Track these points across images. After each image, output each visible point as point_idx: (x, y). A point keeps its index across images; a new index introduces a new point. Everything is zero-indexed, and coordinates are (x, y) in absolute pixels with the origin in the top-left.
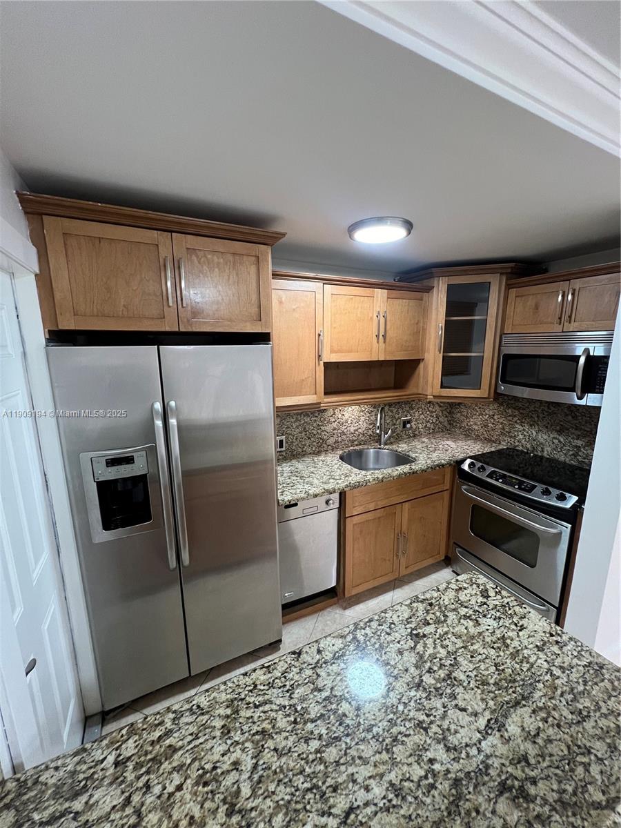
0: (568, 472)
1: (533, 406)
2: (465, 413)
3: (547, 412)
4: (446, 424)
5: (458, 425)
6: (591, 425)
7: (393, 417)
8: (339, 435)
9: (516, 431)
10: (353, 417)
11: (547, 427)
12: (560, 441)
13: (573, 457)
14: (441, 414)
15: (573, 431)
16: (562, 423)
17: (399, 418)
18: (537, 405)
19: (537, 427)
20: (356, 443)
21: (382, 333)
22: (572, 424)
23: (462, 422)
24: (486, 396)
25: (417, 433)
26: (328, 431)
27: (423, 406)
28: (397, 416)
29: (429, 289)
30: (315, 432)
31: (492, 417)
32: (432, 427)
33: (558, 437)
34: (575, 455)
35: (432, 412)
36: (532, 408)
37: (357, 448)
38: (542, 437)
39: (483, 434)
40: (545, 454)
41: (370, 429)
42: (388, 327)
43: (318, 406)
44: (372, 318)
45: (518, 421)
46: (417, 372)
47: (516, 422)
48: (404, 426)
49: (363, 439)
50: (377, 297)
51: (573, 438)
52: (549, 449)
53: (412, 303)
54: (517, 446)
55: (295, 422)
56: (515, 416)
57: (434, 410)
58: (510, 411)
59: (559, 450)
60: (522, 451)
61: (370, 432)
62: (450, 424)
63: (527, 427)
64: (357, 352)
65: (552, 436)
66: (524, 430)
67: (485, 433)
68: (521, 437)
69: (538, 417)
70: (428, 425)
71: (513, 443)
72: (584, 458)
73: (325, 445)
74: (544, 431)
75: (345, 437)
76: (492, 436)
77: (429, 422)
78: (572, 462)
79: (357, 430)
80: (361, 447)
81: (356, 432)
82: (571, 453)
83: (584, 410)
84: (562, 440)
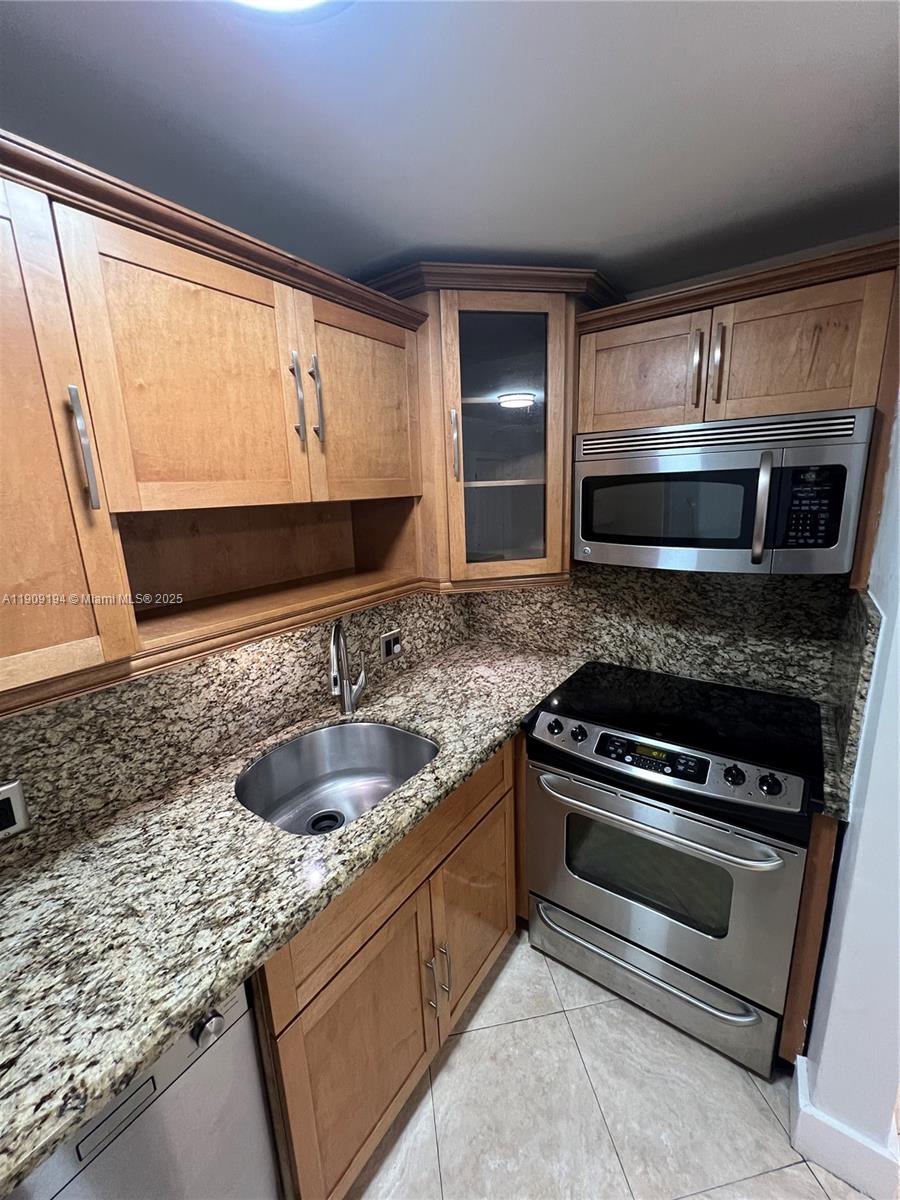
0: (698, 696)
1: (624, 580)
2: (496, 603)
3: (650, 588)
4: (462, 628)
5: (485, 626)
6: (733, 605)
7: (362, 637)
8: (230, 717)
9: (595, 629)
10: (263, 659)
11: (653, 617)
12: (678, 641)
13: (704, 667)
14: (451, 611)
15: (702, 619)
16: (679, 607)
17: (375, 637)
18: (632, 576)
19: (634, 618)
20: (281, 721)
21: (312, 422)
22: (698, 607)
23: (491, 620)
24: (557, 570)
25: (414, 658)
26: (192, 717)
27: (420, 601)
28: (371, 633)
29: (415, 321)
30: (144, 733)
31: (548, 606)
32: (440, 638)
33: (674, 632)
34: (708, 663)
35: (437, 610)
36: (621, 583)
37: (283, 736)
38: (648, 636)
39: (536, 641)
40: (654, 666)
41: (313, 678)
42: (328, 410)
43: (122, 669)
44: (275, 374)
45: (598, 610)
46: (408, 528)
47: (594, 611)
48: (389, 652)
49: (298, 706)
50: (284, 307)
51: (702, 633)
52: (660, 656)
53: (383, 350)
54: (602, 656)
55: (53, 724)
56: (591, 601)
57: (439, 606)
58: (581, 591)
59: (679, 657)
60: (611, 666)
61: (315, 685)
62: (468, 627)
63: (615, 620)
64: (244, 478)
65: (663, 632)
66: (611, 625)
67: (537, 637)
68: (607, 638)
69: (635, 598)
70: (434, 636)
71: (592, 651)
72: (725, 668)
73: (186, 759)
74: (649, 622)
75: (247, 716)
76: (553, 642)
77: (433, 630)
78: (705, 676)
79: (278, 690)
80: (293, 729)
81: (278, 696)
82: (701, 660)
83: (719, 580)
84: (682, 638)
